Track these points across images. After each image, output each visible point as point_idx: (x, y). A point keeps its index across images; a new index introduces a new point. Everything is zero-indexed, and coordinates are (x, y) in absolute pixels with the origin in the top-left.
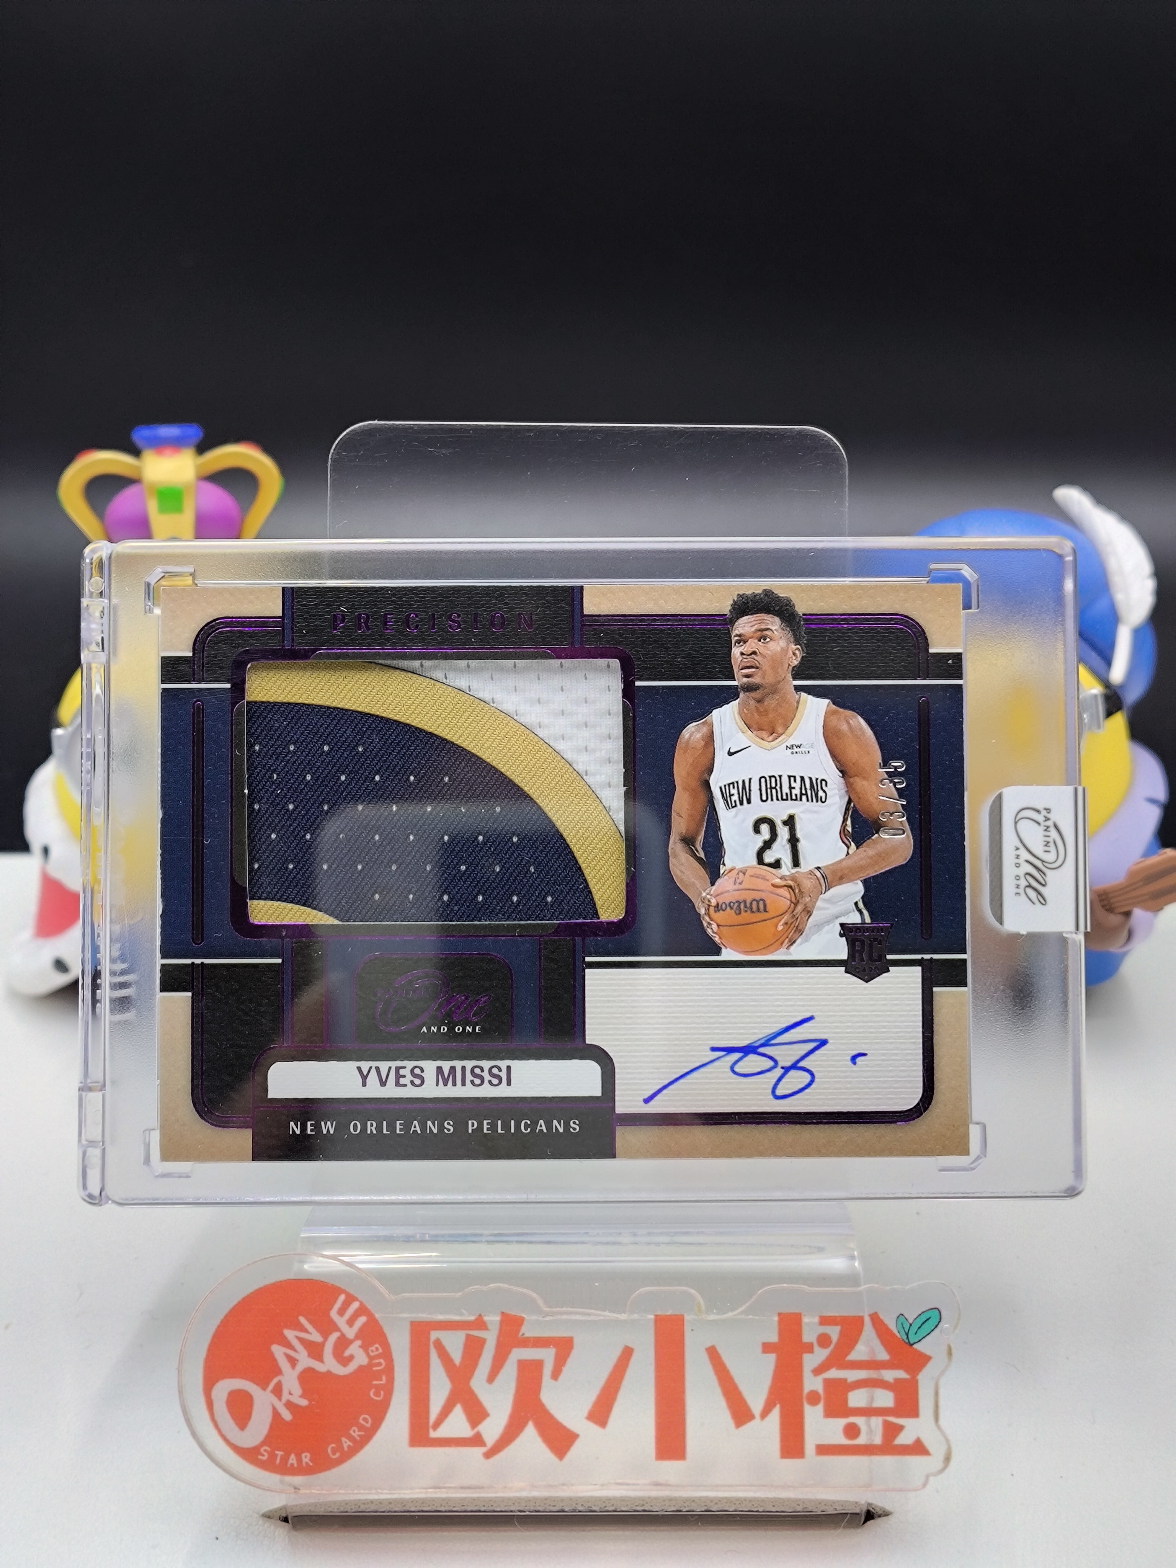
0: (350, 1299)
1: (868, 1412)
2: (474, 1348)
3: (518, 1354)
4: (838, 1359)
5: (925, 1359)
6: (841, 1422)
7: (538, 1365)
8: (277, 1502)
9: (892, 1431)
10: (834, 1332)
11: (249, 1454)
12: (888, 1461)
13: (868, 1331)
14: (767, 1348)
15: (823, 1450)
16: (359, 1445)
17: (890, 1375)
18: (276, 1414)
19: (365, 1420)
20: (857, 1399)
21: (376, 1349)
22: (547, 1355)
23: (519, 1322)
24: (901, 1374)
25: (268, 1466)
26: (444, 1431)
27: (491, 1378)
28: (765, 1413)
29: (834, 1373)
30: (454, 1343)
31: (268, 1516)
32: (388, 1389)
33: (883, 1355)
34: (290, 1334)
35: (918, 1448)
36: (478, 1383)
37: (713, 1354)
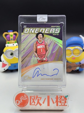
0: (25, 94)
1: (63, 103)
2: (34, 98)
3: (38, 98)
4: (61, 99)
5: (67, 99)
6: (61, 104)
7: (39, 99)
8: (20, 109)
9: (64, 104)
10: (60, 97)
11: (18, 106)
12: (64, 106)
13: (63, 97)
14: (55, 98)
15: (60, 105)
16: (26, 105)
17: (64, 100)
18: (20, 103)
19: (27, 103)
20: (62, 102)
21: (27, 98)
22: (40, 99)
23: (38, 96)
24: (65, 100)
25: (20, 106)
26: (32, 104)
27: (36, 100)
28: (55, 103)
29: (60, 100)
30: (33, 98)
31: (19, 110)
32: (28, 101)
33: (64, 99)
34: (21, 97)
35: (66, 105)
36: (35, 100)
37: (52, 98)
